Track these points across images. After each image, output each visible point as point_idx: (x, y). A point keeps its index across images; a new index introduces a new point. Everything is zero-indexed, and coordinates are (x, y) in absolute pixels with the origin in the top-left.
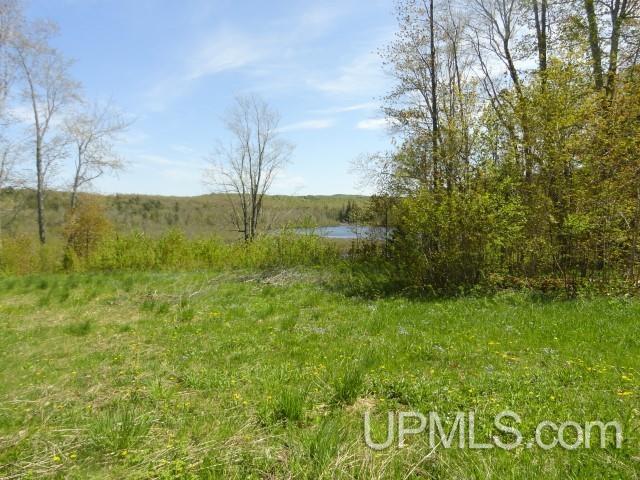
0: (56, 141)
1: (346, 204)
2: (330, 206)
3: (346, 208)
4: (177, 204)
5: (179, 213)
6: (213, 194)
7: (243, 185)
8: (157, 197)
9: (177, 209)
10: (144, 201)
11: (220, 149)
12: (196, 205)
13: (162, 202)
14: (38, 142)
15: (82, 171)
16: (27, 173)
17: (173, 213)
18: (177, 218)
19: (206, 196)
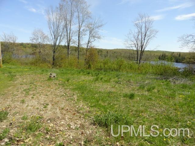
0: (83, 30)
1: (162, 54)
2: (156, 54)
3: (162, 55)
4: (107, 51)
5: (108, 54)
6: (117, 49)
7: (138, 45)
8: (101, 49)
9: (107, 53)
10: (98, 50)
11: (131, 33)
12: (112, 52)
13: (103, 51)
14: (79, 31)
15: (90, 39)
16: (75, 40)
17: (106, 54)
18: (107, 55)
19: (115, 49)
